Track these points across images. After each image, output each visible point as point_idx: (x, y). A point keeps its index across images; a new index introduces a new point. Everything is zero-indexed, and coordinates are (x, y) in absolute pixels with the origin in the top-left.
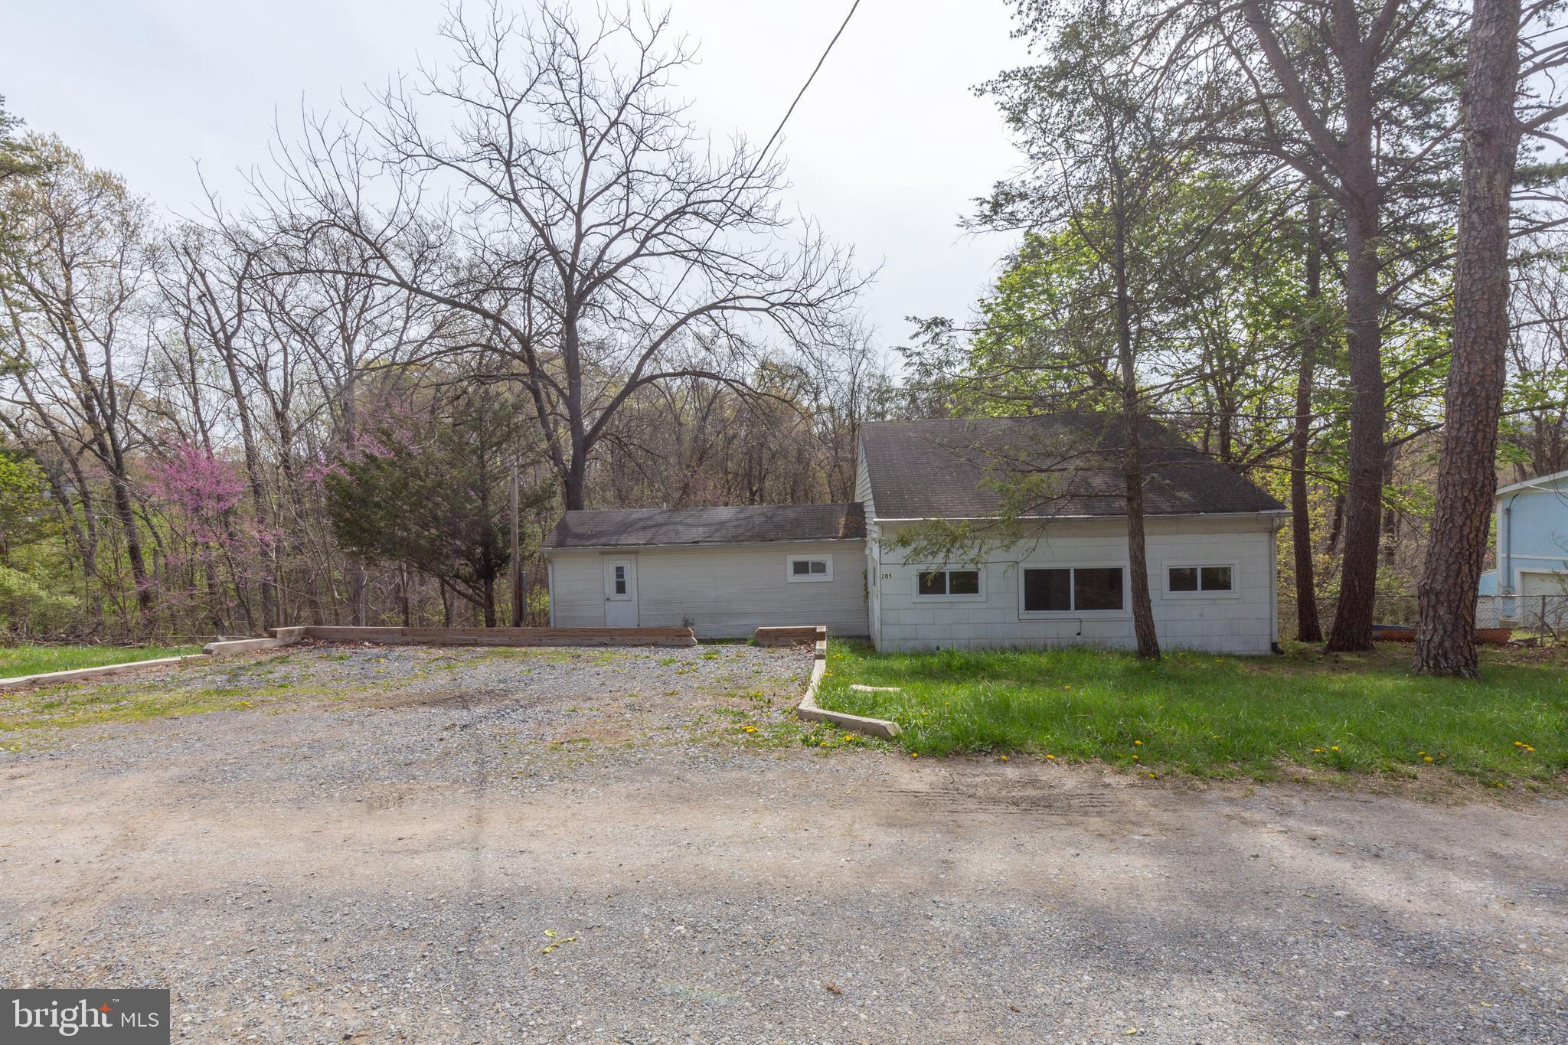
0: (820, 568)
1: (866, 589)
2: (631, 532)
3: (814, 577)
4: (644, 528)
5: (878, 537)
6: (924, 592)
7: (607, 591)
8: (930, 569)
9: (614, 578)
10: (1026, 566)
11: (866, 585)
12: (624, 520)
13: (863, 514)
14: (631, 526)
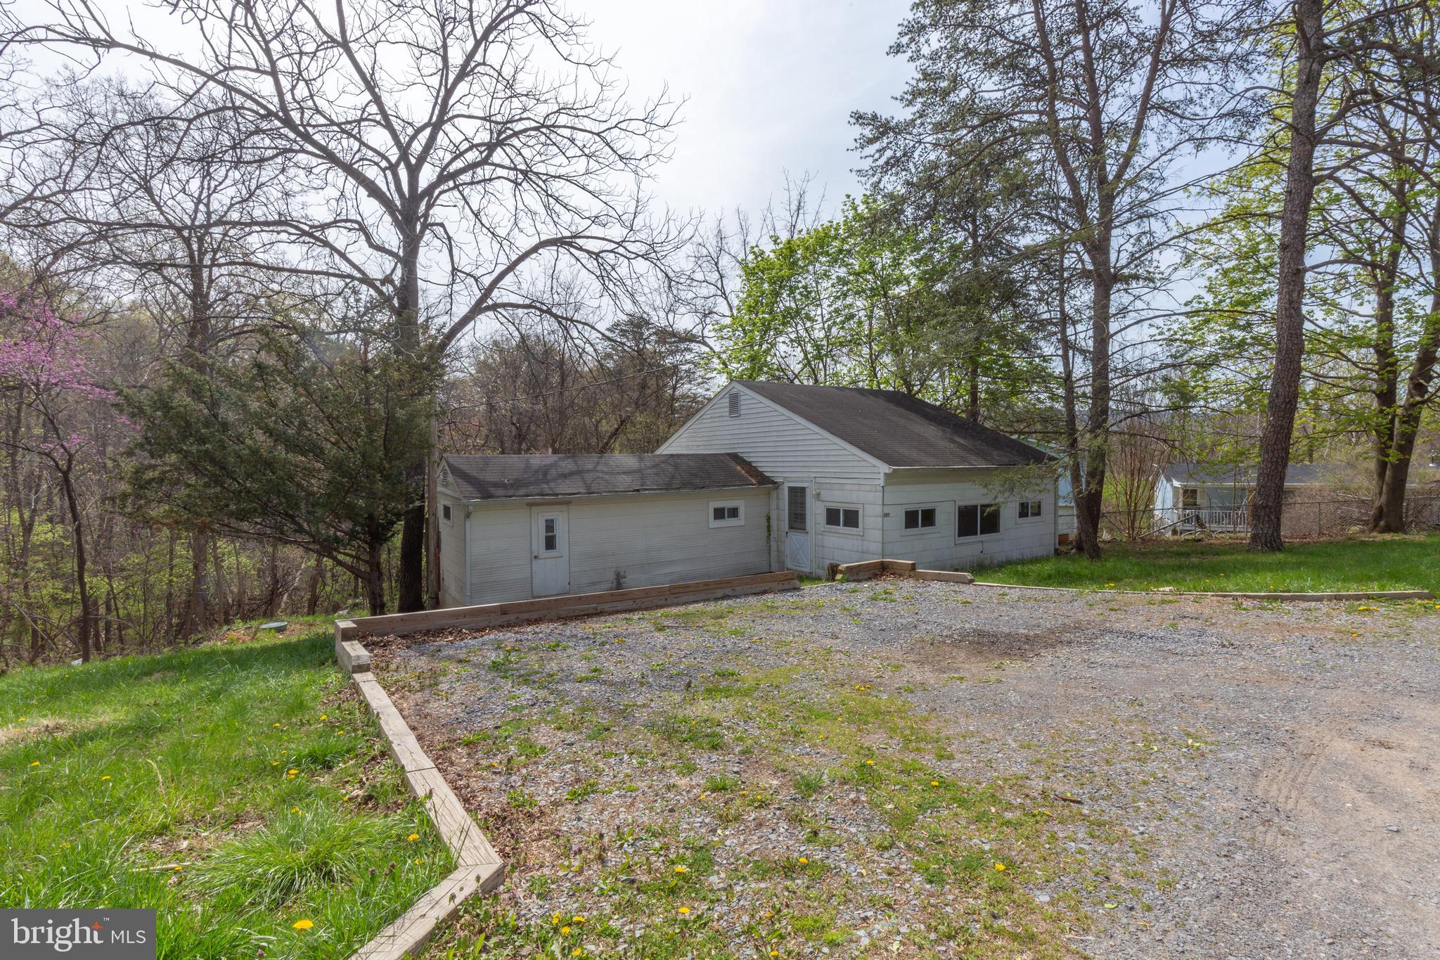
0: (734, 513)
1: (769, 531)
2: (554, 480)
3: (728, 522)
4: (565, 476)
5: (882, 482)
6: (907, 527)
7: (535, 547)
8: (911, 508)
9: (543, 534)
10: (959, 504)
11: (769, 527)
12: (527, 467)
13: (749, 464)
14: (545, 473)
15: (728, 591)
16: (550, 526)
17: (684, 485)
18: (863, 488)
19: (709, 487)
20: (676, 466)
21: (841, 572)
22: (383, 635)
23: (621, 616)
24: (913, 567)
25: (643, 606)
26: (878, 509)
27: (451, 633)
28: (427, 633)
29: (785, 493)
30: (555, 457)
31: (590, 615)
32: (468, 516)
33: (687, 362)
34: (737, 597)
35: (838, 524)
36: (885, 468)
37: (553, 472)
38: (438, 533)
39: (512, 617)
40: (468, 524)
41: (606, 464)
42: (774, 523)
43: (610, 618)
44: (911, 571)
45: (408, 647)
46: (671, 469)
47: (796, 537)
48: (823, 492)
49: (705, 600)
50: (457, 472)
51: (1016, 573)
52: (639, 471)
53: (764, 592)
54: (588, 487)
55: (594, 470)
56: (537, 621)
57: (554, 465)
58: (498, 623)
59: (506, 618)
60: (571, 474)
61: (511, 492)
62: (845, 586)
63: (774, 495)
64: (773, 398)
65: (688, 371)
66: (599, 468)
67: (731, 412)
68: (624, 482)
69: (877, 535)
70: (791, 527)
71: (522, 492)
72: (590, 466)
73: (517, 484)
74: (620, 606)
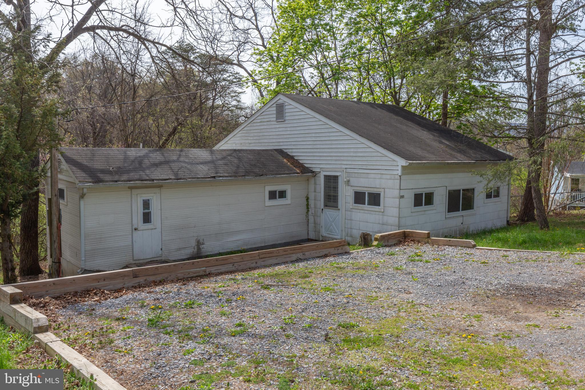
0: (282, 194)
1: (308, 208)
2: (148, 168)
3: (279, 202)
4: (156, 165)
5: (399, 173)
6: (415, 206)
7: (135, 221)
8: (419, 191)
9: (141, 210)
10: (449, 188)
11: (308, 205)
12: (126, 158)
13: (292, 157)
14: (140, 163)
15: (300, 255)
16: (146, 204)
17: (247, 173)
18: (384, 176)
19: (266, 175)
20: (239, 159)
21: (376, 239)
22: (41, 297)
23: (227, 277)
24: (428, 236)
25: (240, 268)
26: (396, 193)
27: (96, 294)
28: (75, 294)
29: (321, 181)
30: (146, 150)
31: (202, 277)
32: (82, 196)
33: (224, 80)
34: (307, 259)
35: (364, 204)
36: (402, 162)
37: (146, 161)
38: (59, 210)
39: (141, 280)
40: (82, 202)
41: (187, 156)
42: (312, 203)
43: (219, 278)
44: (427, 239)
45: (64, 307)
46: (236, 161)
47: (330, 213)
48: (352, 180)
49: (285, 263)
50: (70, 161)
51: (499, 239)
52: (212, 162)
53: (326, 256)
54: (176, 174)
55: (178, 161)
56: (161, 283)
57: (146, 156)
58: (131, 284)
59: (137, 280)
60: (161, 164)
61: (116, 178)
62: (381, 250)
63: (312, 181)
64: (312, 108)
65: (223, 87)
66: (182, 159)
67: (277, 118)
68: (203, 170)
69: (394, 212)
70: (326, 206)
71: (125, 177)
72: (175, 158)
73: (120, 171)
74: (223, 269)
